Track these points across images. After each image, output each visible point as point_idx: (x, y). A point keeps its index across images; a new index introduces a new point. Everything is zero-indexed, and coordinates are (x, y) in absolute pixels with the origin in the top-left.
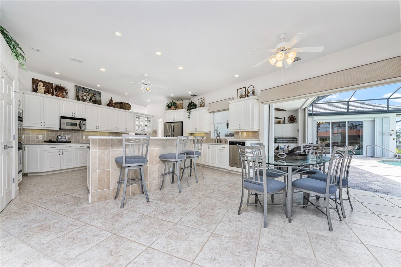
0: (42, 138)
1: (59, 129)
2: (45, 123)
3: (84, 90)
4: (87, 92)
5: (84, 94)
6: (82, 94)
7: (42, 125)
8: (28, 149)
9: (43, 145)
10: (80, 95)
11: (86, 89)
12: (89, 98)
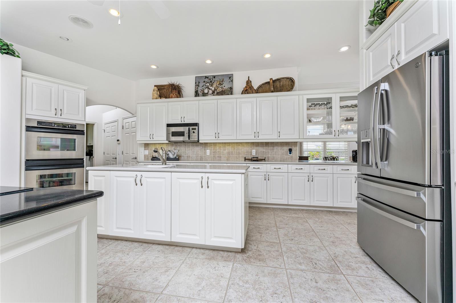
1: (167, 142)
2: (153, 135)
3: (206, 80)
4: (211, 82)
5: (205, 86)
10: (200, 89)
11: (209, 77)
12: (213, 89)
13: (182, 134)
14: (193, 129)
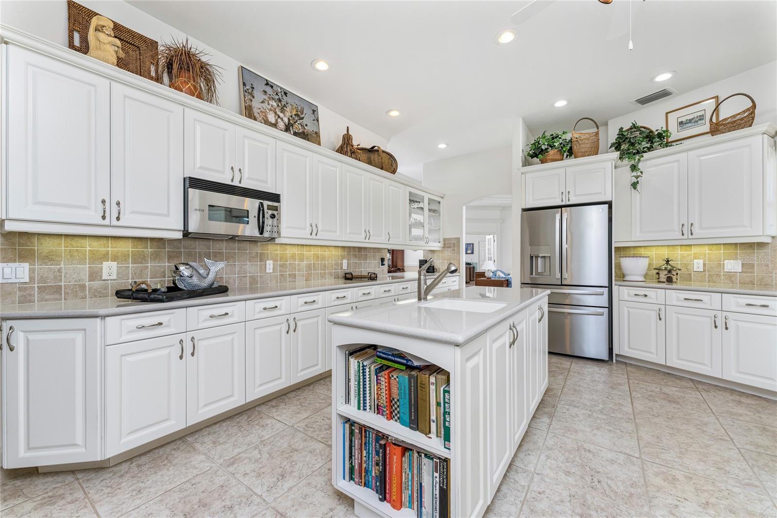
0: (114, 277)
1: (179, 235)
2: (118, 204)
3: (268, 89)
4: (280, 101)
5: (269, 104)
6: (263, 102)
7: (104, 217)
8: (28, 341)
9: (98, 320)
10: (256, 105)
11: (275, 87)
12: (286, 120)
13: (236, 216)
14: (269, 207)
